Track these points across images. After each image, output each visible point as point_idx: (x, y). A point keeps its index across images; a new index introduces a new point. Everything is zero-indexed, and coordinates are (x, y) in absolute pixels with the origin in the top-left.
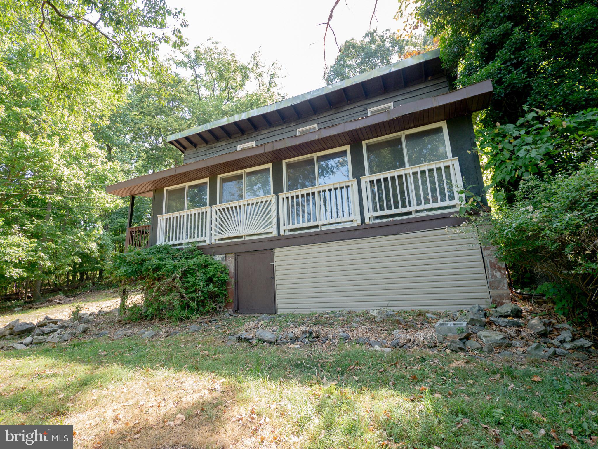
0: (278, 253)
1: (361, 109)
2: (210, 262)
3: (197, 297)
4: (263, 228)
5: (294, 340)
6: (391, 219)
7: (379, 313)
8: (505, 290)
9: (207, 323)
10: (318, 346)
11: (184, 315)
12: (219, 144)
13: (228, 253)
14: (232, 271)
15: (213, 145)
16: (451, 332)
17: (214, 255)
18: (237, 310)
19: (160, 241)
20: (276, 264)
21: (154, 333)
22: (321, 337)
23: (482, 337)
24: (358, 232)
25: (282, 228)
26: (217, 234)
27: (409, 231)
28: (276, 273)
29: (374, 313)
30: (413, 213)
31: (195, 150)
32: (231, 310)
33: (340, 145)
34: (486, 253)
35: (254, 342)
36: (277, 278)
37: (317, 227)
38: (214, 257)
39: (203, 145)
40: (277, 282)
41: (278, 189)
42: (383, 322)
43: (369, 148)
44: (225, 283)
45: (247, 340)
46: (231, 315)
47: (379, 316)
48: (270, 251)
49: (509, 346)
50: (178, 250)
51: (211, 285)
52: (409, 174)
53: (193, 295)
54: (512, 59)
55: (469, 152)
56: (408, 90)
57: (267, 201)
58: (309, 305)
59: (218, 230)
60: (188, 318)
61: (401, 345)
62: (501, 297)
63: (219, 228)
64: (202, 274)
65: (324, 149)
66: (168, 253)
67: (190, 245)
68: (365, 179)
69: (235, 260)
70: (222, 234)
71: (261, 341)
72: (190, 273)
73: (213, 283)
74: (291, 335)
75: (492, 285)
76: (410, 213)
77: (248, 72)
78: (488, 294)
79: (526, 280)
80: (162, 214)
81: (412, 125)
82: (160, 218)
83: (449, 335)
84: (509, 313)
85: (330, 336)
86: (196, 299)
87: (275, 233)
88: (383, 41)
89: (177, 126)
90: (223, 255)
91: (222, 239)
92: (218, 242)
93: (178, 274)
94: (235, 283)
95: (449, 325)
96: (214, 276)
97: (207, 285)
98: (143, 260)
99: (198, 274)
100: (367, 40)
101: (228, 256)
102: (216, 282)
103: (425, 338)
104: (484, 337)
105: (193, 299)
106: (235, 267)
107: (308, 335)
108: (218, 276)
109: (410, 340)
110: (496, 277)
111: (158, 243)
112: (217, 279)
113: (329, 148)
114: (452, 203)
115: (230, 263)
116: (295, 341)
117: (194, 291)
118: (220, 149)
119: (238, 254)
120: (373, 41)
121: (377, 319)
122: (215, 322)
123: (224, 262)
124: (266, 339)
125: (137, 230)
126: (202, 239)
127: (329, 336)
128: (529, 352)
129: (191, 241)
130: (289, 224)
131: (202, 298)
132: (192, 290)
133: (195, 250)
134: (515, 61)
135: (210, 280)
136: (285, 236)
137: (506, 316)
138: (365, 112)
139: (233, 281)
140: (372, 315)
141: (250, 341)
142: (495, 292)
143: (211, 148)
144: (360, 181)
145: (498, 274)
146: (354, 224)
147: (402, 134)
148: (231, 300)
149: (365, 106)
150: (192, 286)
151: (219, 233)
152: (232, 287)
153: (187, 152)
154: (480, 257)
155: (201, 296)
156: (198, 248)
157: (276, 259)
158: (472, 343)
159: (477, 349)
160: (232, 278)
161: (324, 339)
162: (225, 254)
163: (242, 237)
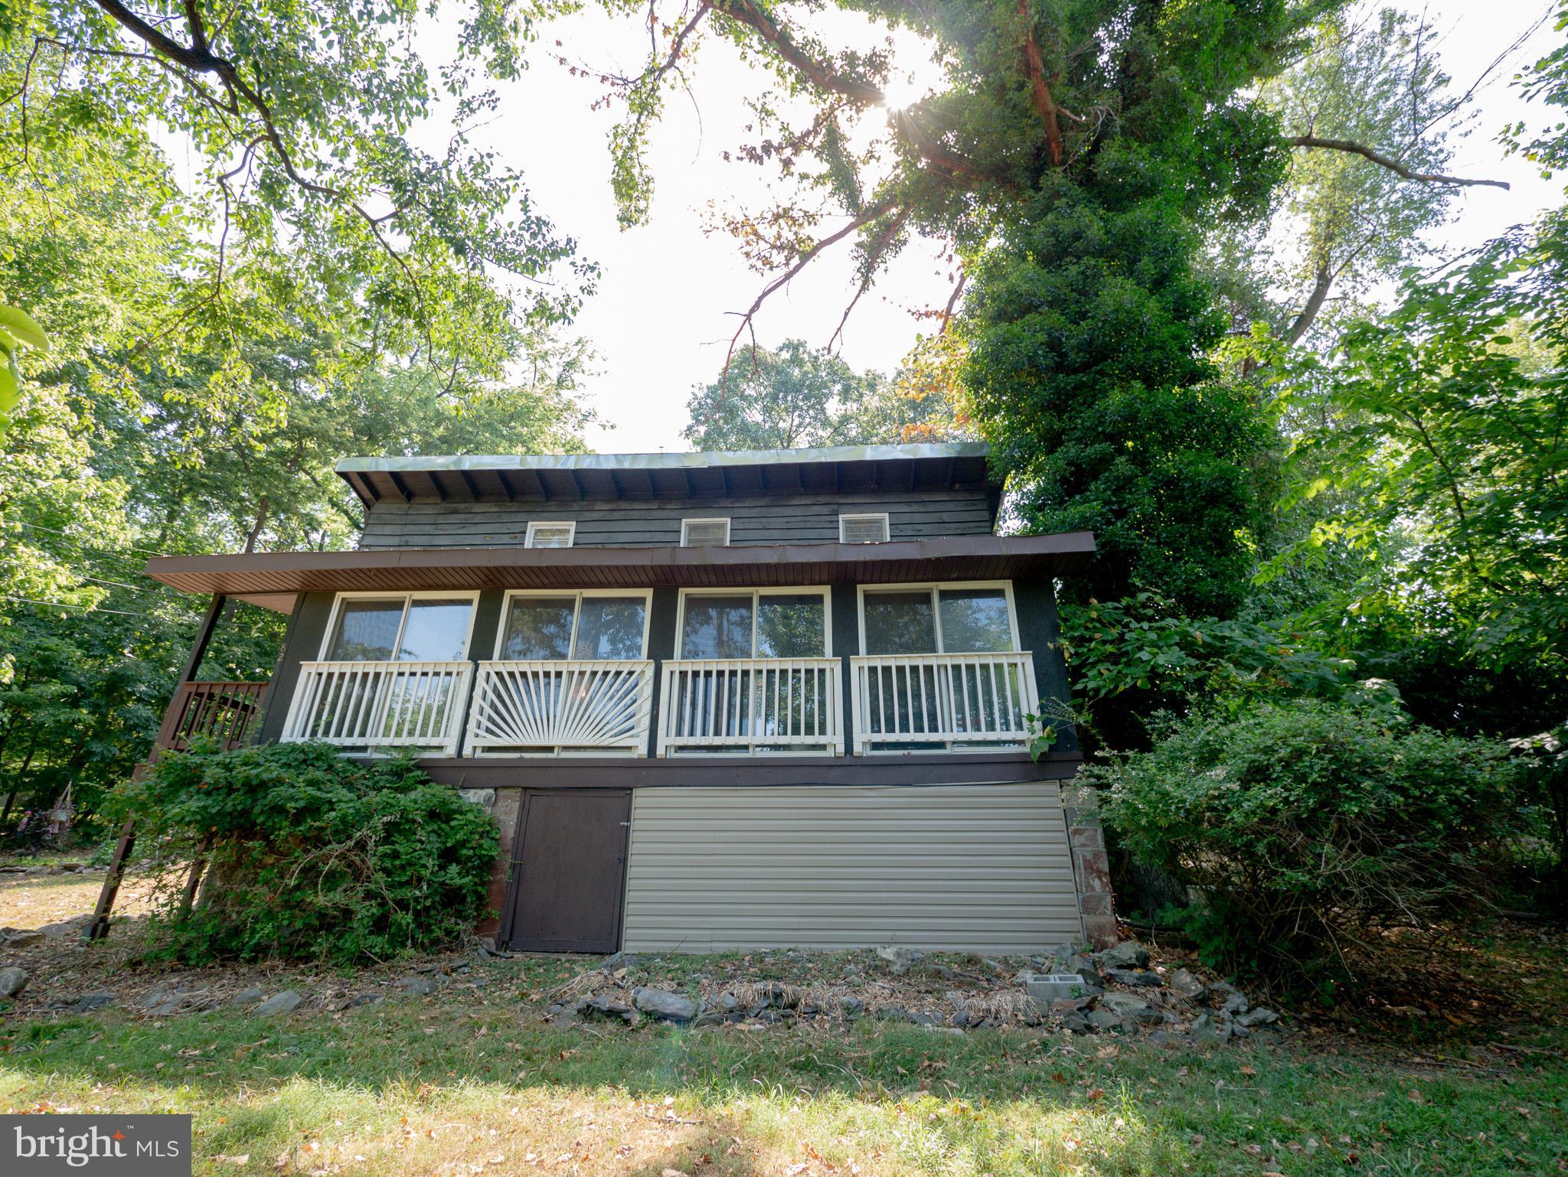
0: (644, 800)
1: (825, 510)
2: (454, 806)
3: (417, 900)
4: (616, 735)
5: (740, 1013)
6: (906, 752)
7: (898, 955)
8: (1107, 916)
9: (446, 974)
10: (803, 1026)
11: (377, 950)
12: (479, 508)
13: (505, 788)
14: (511, 833)
15: (462, 506)
16: (1057, 995)
17: (463, 788)
18: (505, 944)
19: (293, 732)
20: (635, 825)
21: (299, 999)
22: (801, 1007)
23: (1112, 1005)
24: (835, 772)
25: (662, 742)
26: (482, 733)
27: (940, 780)
28: (633, 848)
29: (888, 954)
30: (948, 746)
31: (406, 506)
32: (491, 940)
33: (812, 583)
34: (1078, 840)
35: (637, 1019)
36: (632, 860)
37: (745, 747)
38: (461, 793)
39: (431, 500)
40: (632, 872)
41: (660, 649)
42: (907, 973)
43: (869, 598)
44: (488, 865)
45: (613, 1014)
46: (492, 954)
47: (899, 963)
48: (623, 793)
49: (1159, 1021)
50: (352, 762)
51: (454, 869)
52: (946, 667)
53: (408, 893)
54: (1113, 503)
55: (1051, 646)
56: (917, 497)
57: (631, 673)
58: (709, 932)
59: (485, 723)
60: (386, 958)
61: (975, 1022)
62: (1101, 928)
63: (490, 719)
64: (434, 837)
65: (777, 584)
66: (331, 767)
67: (395, 754)
68: (861, 662)
69: (522, 807)
70: (492, 733)
71: (656, 1017)
72: (400, 832)
73: (458, 862)
74: (731, 1002)
75: (1088, 906)
76: (941, 745)
77: (516, 343)
78: (1077, 922)
79: (1127, 900)
80: (315, 659)
81: (955, 575)
82: (308, 668)
83: (1057, 1000)
84: (1134, 961)
85: (823, 1004)
86: (412, 904)
87: (642, 751)
88: (816, 367)
89: (306, 419)
90: (491, 791)
91: (490, 749)
92: (479, 754)
93: (370, 832)
94: (513, 866)
95: (1052, 981)
96: (463, 844)
97: (442, 867)
98: (263, 785)
99: (421, 834)
100: (786, 355)
101: (502, 793)
102: (469, 858)
103: (1016, 1009)
104: (1117, 1004)
105: (402, 904)
106: (519, 824)
107: (772, 1000)
108: (474, 844)
109: (989, 1011)
110: (1093, 889)
111: (285, 738)
112: (471, 853)
113: (787, 584)
114: (1020, 735)
115: (508, 813)
116: (743, 1017)
117: (408, 883)
118: (478, 519)
119: (534, 792)
120: (796, 361)
121: (895, 968)
122: (466, 970)
123: (489, 810)
124: (668, 1011)
125: (217, 691)
126: (436, 742)
127: (820, 1003)
128: (1196, 1031)
129: (398, 742)
130: (679, 733)
131: (428, 903)
132: (404, 879)
133: (409, 770)
134: (1115, 507)
135: (448, 856)
136: (665, 759)
137: (1131, 967)
138: (833, 518)
139: (509, 859)
140: (883, 959)
141: (625, 1016)
142: (1092, 920)
143: (455, 512)
144: (849, 665)
145: (1097, 884)
146: (829, 753)
147: (936, 587)
148: (496, 913)
149: (835, 507)
150: (403, 867)
151: (488, 730)
152: (504, 876)
153: (379, 508)
154: (1065, 848)
155: (426, 898)
156: (421, 765)
157: (636, 813)
158: (1098, 1017)
159: (1114, 1028)
160: (506, 852)
161: (809, 1010)
162: (496, 789)
163: (550, 749)
